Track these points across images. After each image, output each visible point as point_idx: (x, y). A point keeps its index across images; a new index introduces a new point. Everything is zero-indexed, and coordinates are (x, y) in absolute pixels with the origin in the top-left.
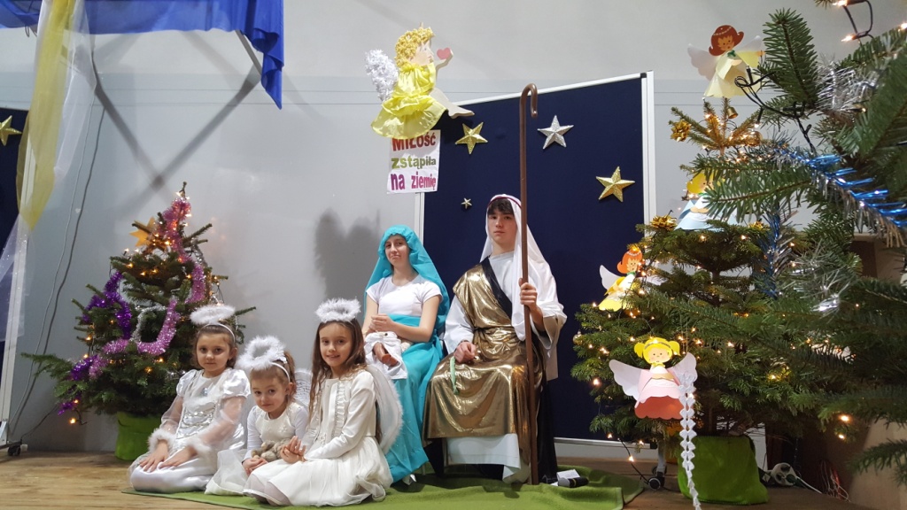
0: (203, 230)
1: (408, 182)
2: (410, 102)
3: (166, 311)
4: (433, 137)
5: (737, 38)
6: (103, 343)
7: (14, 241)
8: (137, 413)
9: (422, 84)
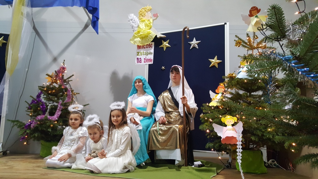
0: (71, 77)
1: (143, 60)
2: (144, 32)
3: (58, 105)
4: (152, 45)
5: (258, 11)
6: (36, 116)
7: (5, 80)
8: (47, 141)
9: (148, 26)
